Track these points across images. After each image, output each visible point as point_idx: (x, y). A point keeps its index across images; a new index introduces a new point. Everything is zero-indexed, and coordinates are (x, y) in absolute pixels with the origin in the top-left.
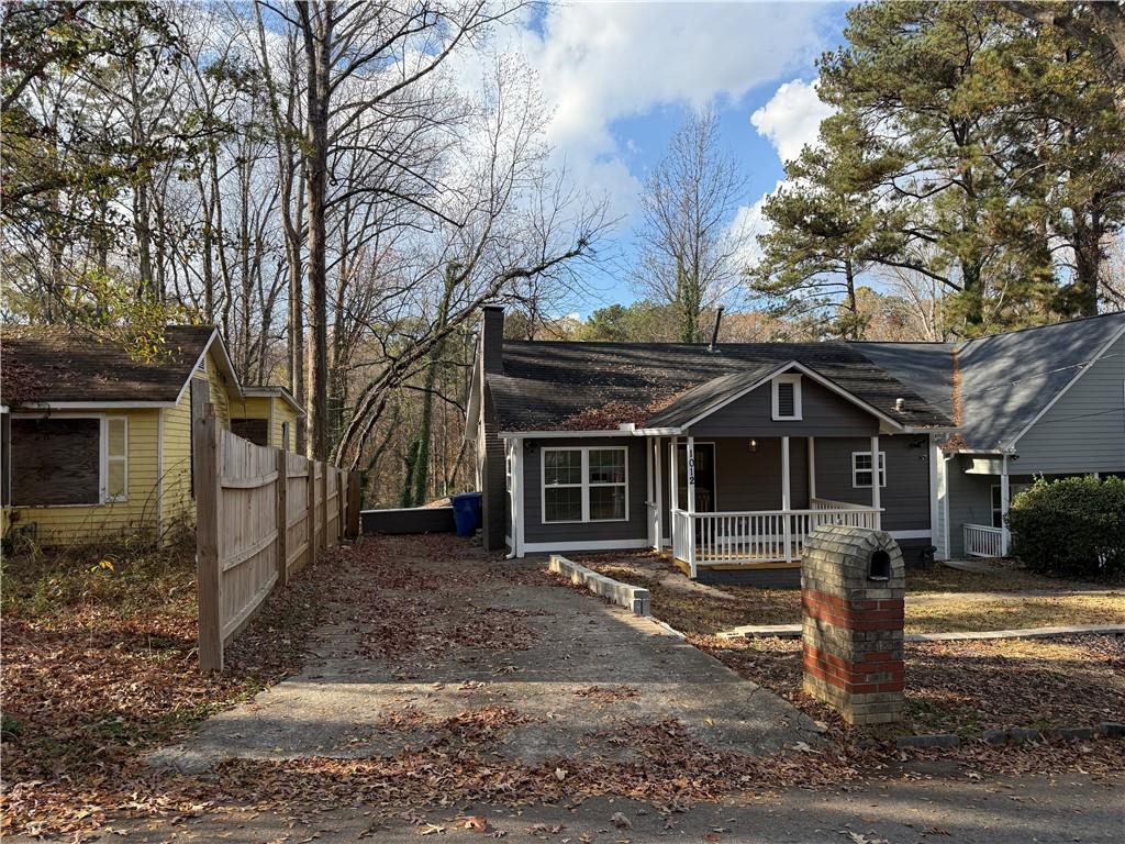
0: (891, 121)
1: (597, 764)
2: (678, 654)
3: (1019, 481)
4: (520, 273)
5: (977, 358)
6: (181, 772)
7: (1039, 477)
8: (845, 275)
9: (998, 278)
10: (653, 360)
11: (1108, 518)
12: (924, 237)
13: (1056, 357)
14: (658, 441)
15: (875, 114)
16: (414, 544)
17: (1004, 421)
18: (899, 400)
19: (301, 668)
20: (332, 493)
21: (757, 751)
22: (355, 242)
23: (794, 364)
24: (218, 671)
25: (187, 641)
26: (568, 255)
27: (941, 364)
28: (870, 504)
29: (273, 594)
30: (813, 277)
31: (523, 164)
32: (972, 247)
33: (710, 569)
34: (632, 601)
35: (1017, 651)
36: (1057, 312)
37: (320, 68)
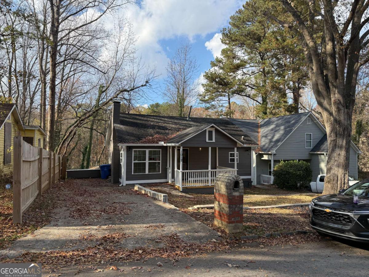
0: (243, 51)
1: (152, 248)
2: (177, 214)
3: (276, 162)
4: (125, 90)
5: (265, 125)
6: (8, 257)
7: (282, 160)
8: (228, 98)
9: (272, 101)
10: (170, 121)
11: (300, 173)
12: (251, 87)
13: (287, 125)
14: (171, 148)
15: (238, 49)
16: (87, 181)
17: (272, 144)
18: (243, 137)
19: (50, 222)
20: (57, 164)
21: (201, 242)
22: (66, 76)
23: (213, 125)
24: (20, 224)
25: (6, 214)
26: (142, 86)
27: (255, 126)
28: (234, 168)
29: (37, 198)
30: (218, 98)
31: (127, 54)
32: (264, 91)
33: (186, 188)
34: (162, 198)
35: (274, 211)
36: (288, 112)
37: (56, 16)
